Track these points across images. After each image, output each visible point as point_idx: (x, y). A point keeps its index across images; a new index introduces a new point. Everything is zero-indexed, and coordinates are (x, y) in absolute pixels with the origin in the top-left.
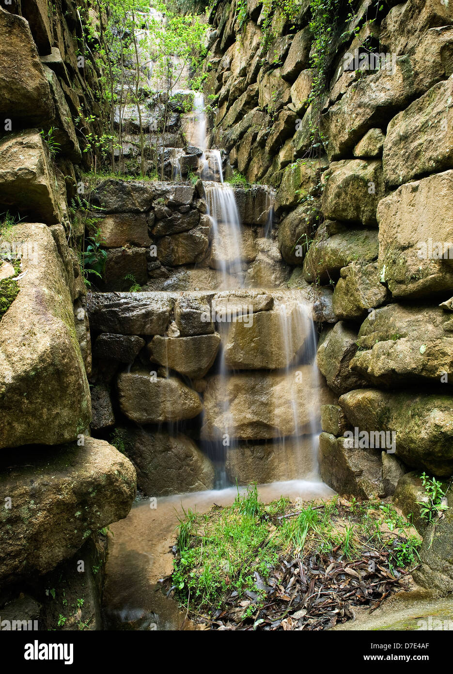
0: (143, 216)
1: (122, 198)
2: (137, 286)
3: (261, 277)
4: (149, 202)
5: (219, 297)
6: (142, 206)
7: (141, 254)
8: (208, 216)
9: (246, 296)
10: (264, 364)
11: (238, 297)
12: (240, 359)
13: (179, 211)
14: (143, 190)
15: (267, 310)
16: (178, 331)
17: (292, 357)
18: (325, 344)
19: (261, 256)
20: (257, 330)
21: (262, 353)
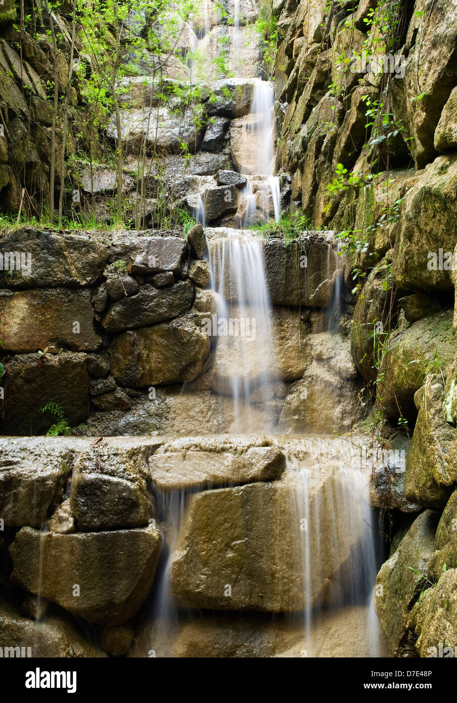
0: (86, 293)
1: (46, 261)
2: (62, 425)
3: (314, 410)
4: (97, 268)
5: (166, 451)
6: (84, 276)
7: (75, 365)
8: (211, 292)
9: (223, 450)
10: (255, 600)
11: (206, 450)
12: (198, 586)
13: (153, 284)
14: (87, 247)
15: (270, 479)
16: (71, 519)
17: (319, 588)
18: (390, 563)
19: (315, 369)
20: (241, 523)
21: (251, 575)
